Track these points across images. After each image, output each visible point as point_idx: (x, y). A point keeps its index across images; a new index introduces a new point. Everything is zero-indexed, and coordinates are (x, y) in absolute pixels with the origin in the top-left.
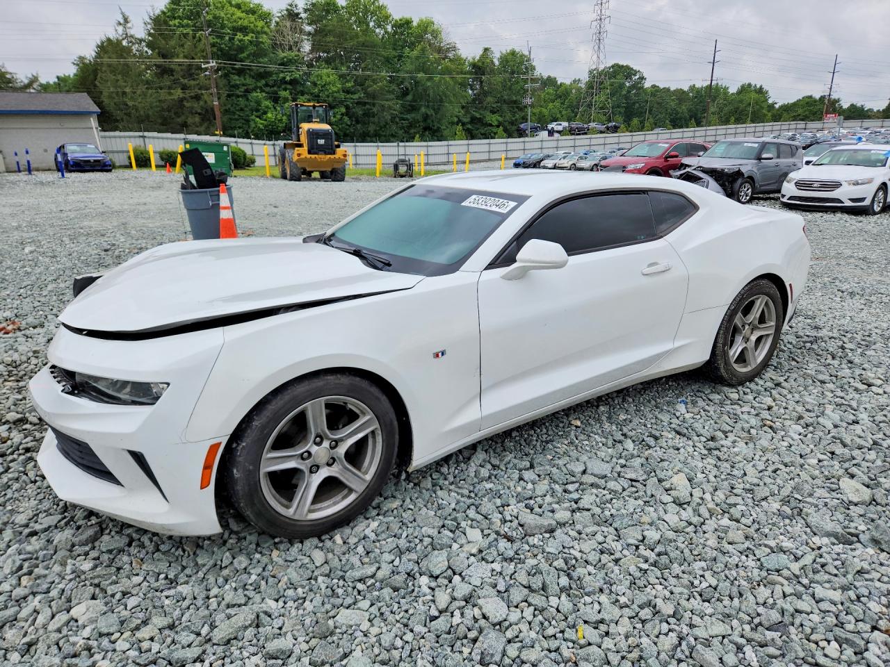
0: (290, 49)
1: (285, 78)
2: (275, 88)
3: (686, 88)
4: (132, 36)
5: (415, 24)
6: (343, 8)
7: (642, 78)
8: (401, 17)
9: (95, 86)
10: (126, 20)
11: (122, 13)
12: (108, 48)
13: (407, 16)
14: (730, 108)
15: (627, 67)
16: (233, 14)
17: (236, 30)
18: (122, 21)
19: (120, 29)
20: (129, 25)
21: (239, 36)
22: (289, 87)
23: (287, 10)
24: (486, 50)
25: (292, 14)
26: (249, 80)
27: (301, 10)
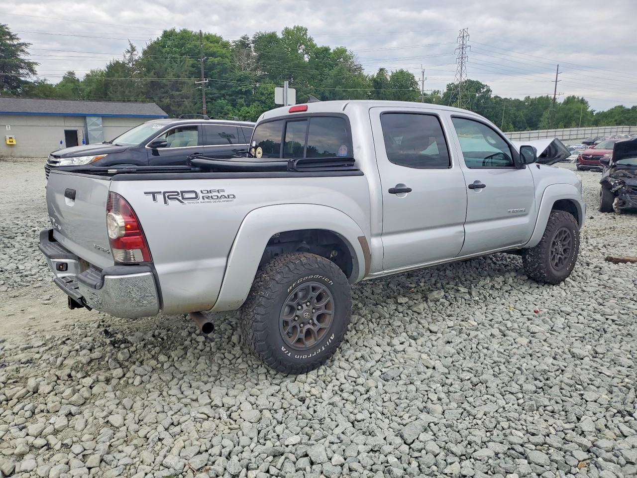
0: (246, 69)
1: (242, 90)
2: (234, 97)
3: (522, 99)
4: (135, 60)
5: (331, 51)
6: (281, 39)
7: (489, 91)
8: (322, 46)
9: (108, 94)
10: (133, 49)
11: (131, 44)
13: (326, 45)
14: (561, 114)
15: (478, 83)
17: (209, 54)
18: (130, 50)
19: (128, 56)
20: (135, 53)
21: (211, 58)
22: (244, 96)
23: (239, 40)
24: (381, 70)
25: (243, 44)
26: (215, 91)
27: (251, 42)
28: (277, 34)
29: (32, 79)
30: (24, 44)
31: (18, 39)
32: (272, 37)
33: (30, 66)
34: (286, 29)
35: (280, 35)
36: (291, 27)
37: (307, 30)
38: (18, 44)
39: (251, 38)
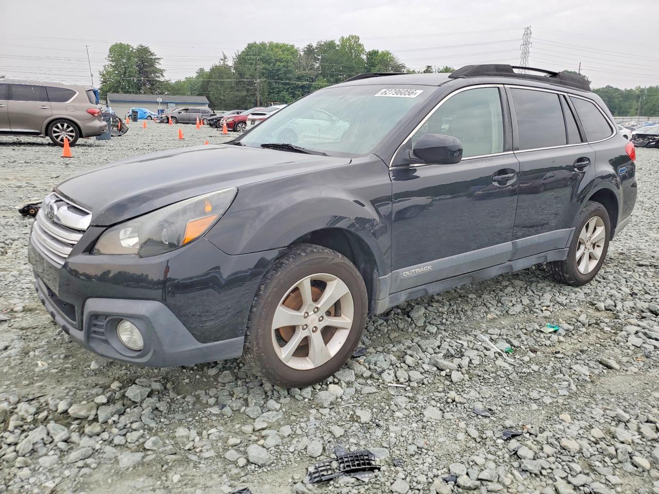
0: (304, 70)
4: (227, 65)
5: (380, 53)
6: (338, 46)
8: (372, 49)
9: (207, 89)
10: (225, 58)
11: (224, 55)
12: (216, 70)
13: (376, 49)
16: (277, 53)
17: (277, 61)
18: (223, 58)
19: (222, 62)
20: (226, 60)
21: (278, 63)
22: (301, 90)
23: (307, 48)
25: (309, 51)
26: (280, 86)
27: (315, 48)
28: (335, 42)
29: (162, 79)
30: (159, 59)
31: (155, 55)
32: (331, 45)
33: (161, 71)
34: (343, 38)
35: (337, 43)
36: (346, 36)
37: (358, 38)
38: (155, 58)
39: (315, 45)
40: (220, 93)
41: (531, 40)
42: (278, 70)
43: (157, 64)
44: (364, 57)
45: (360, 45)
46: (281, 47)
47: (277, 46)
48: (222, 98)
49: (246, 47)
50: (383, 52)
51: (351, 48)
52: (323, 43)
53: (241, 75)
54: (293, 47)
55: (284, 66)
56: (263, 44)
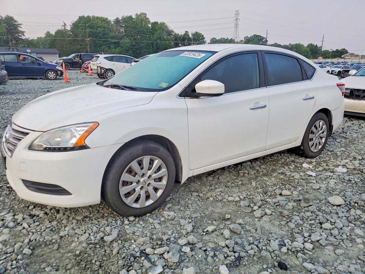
0: (115, 33)
4: (67, 30)
6: (134, 19)
8: (154, 21)
9: (55, 44)
10: (65, 25)
11: (64, 23)
12: (59, 33)
13: (156, 21)
15: (260, 36)
16: (98, 22)
17: (98, 27)
19: (63, 27)
20: (66, 26)
21: (99, 29)
22: (113, 44)
23: (115, 20)
24: (186, 32)
25: (117, 21)
26: (101, 42)
27: (120, 20)
29: (23, 38)
30: (20, 24)
31: (18, 22)
32: (130, 18)
33: (23, 33)
34: (137, 14)
35: (134, 17)
36: (139, 13)
37: (146, 14)
38: (18, 24)
39: (120, 18)
40: (63, 47)
41: (239, 18)
42: (99, 33)
43: (19, 28)
44: (150, 25)
45: (147, 19)
46: (100, 19)
47: (97, 18)
48: (65, 49)
49: (78, 18)
50: (161, 23)
51: (142, 20)
52: (125, 17)
53: (76, 36)
54: (107, 19)
55: (102, 30)
56: (89, 17)
